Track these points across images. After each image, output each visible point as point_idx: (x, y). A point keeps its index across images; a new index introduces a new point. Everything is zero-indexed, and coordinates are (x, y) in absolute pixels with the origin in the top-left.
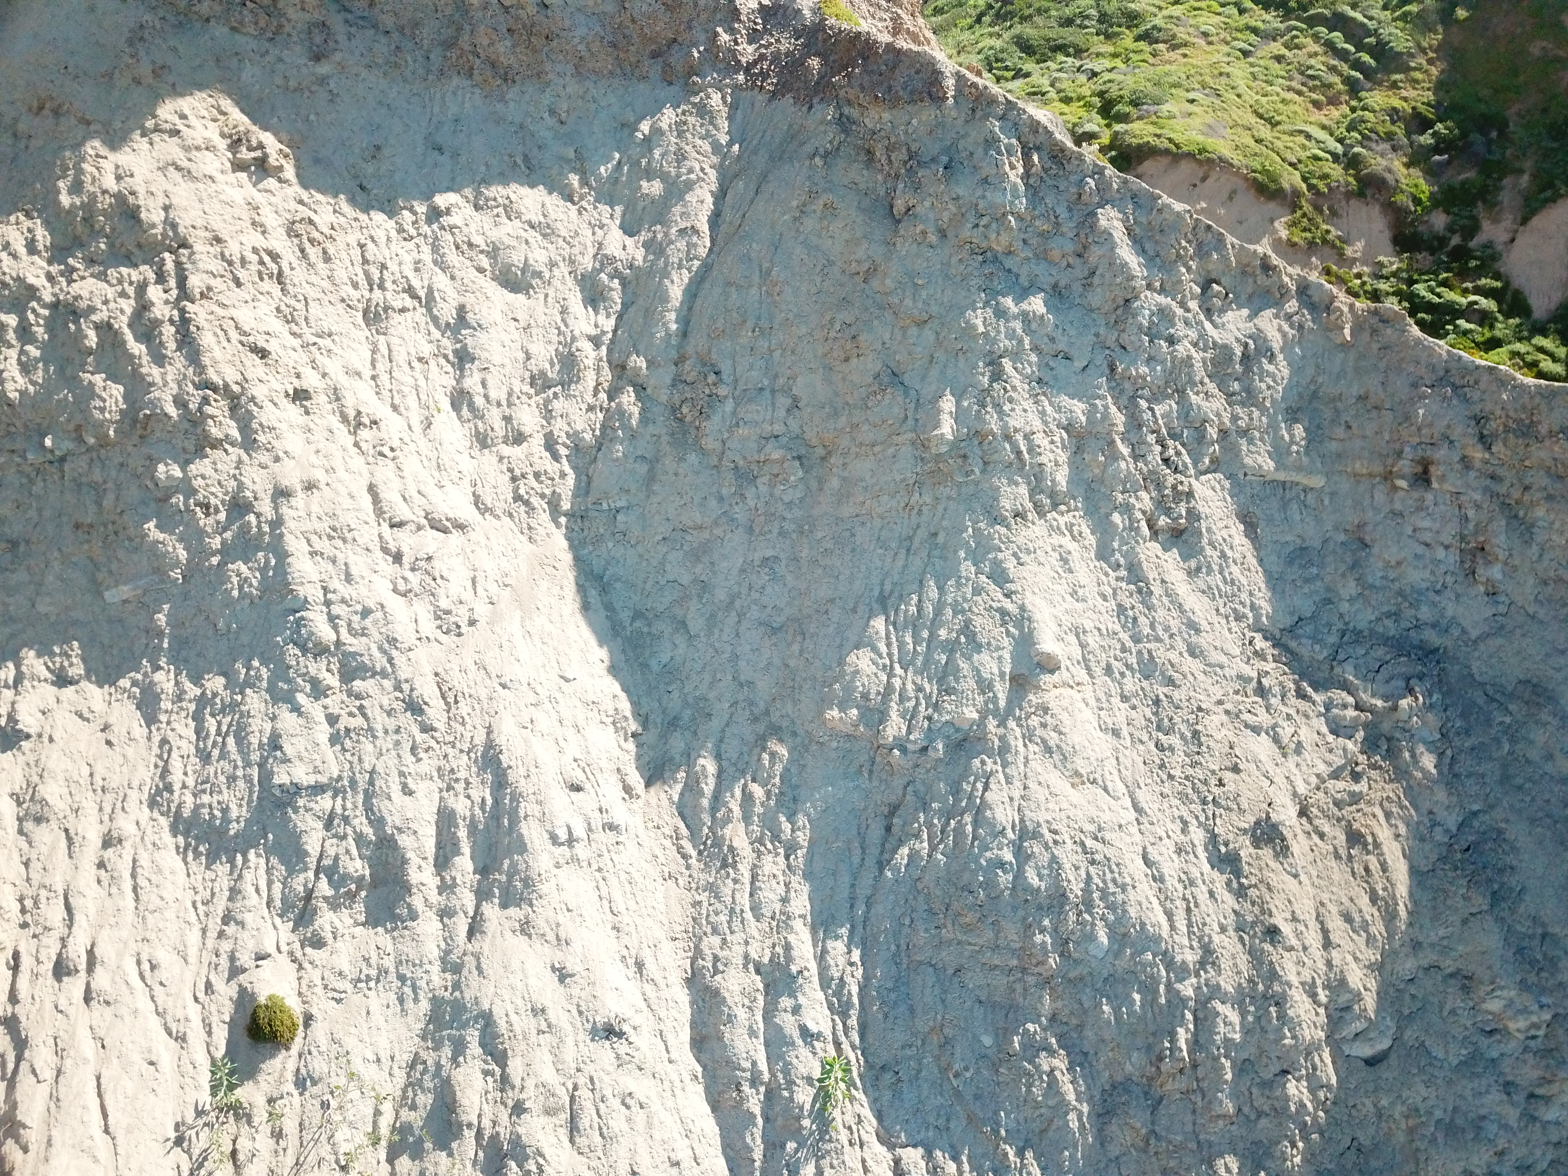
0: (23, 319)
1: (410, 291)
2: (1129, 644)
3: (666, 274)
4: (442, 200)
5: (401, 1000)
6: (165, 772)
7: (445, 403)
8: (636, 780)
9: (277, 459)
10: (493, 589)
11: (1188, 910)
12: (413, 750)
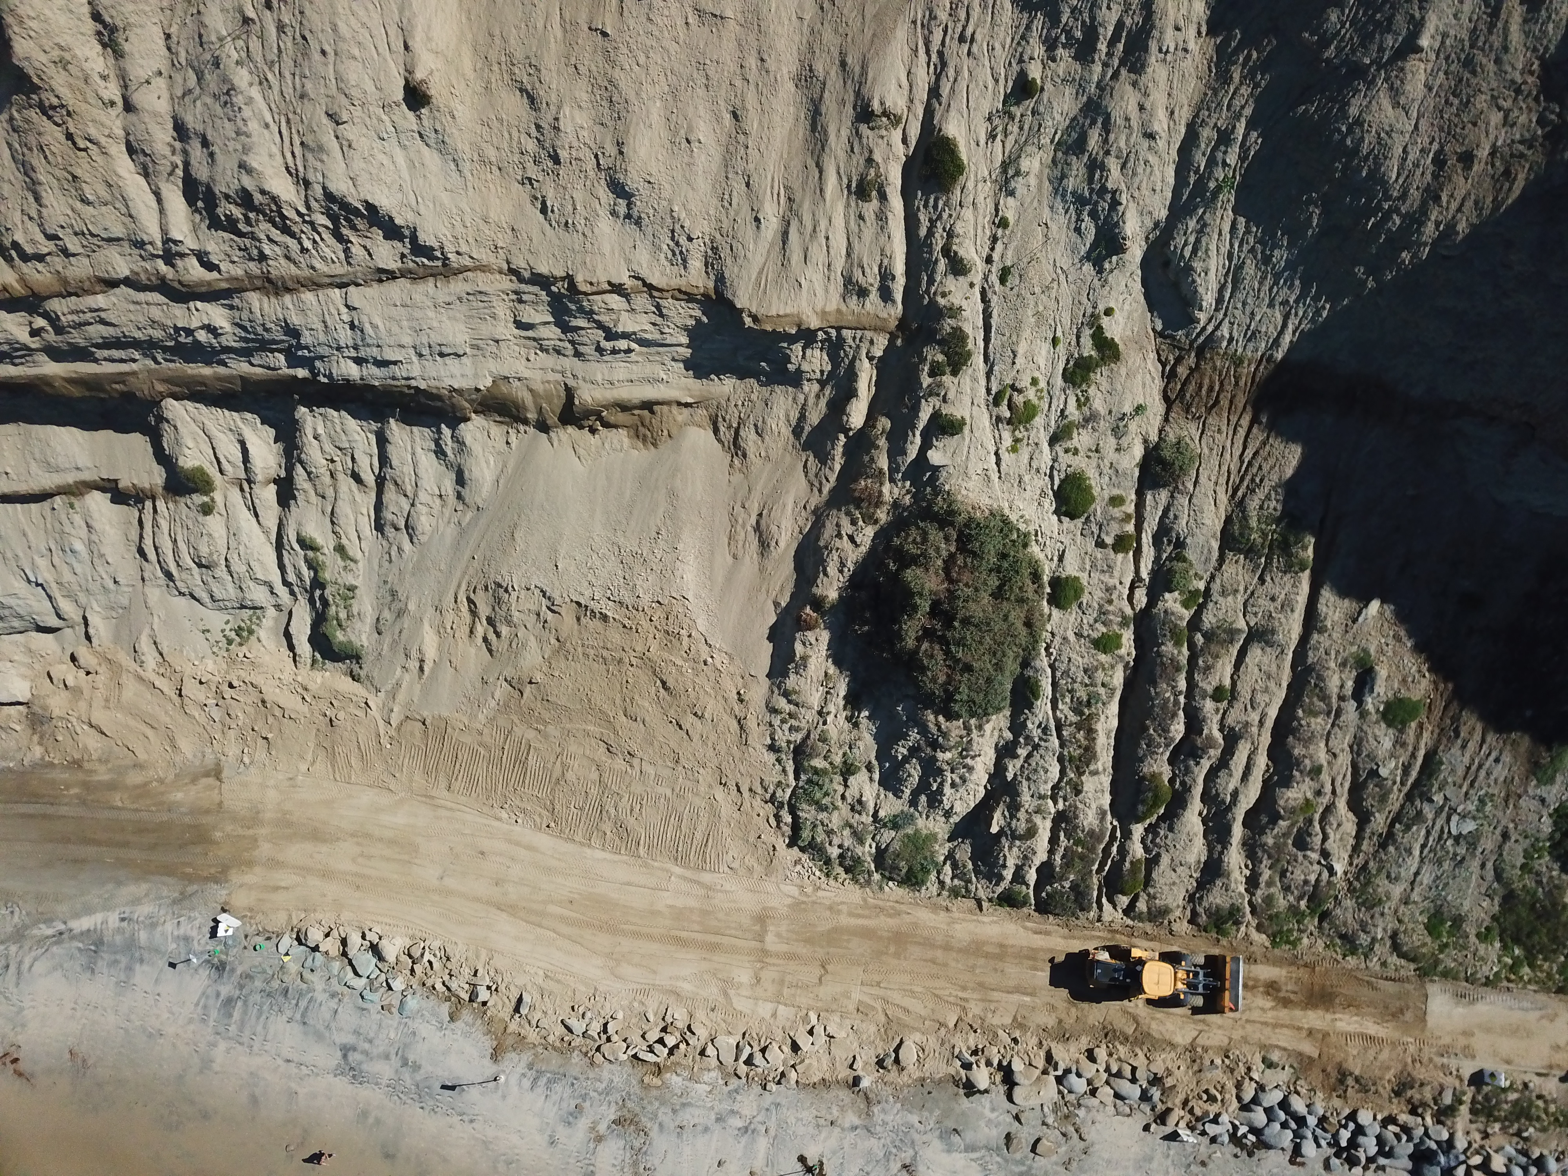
5: (1077, 93)
11: (1408, 176)
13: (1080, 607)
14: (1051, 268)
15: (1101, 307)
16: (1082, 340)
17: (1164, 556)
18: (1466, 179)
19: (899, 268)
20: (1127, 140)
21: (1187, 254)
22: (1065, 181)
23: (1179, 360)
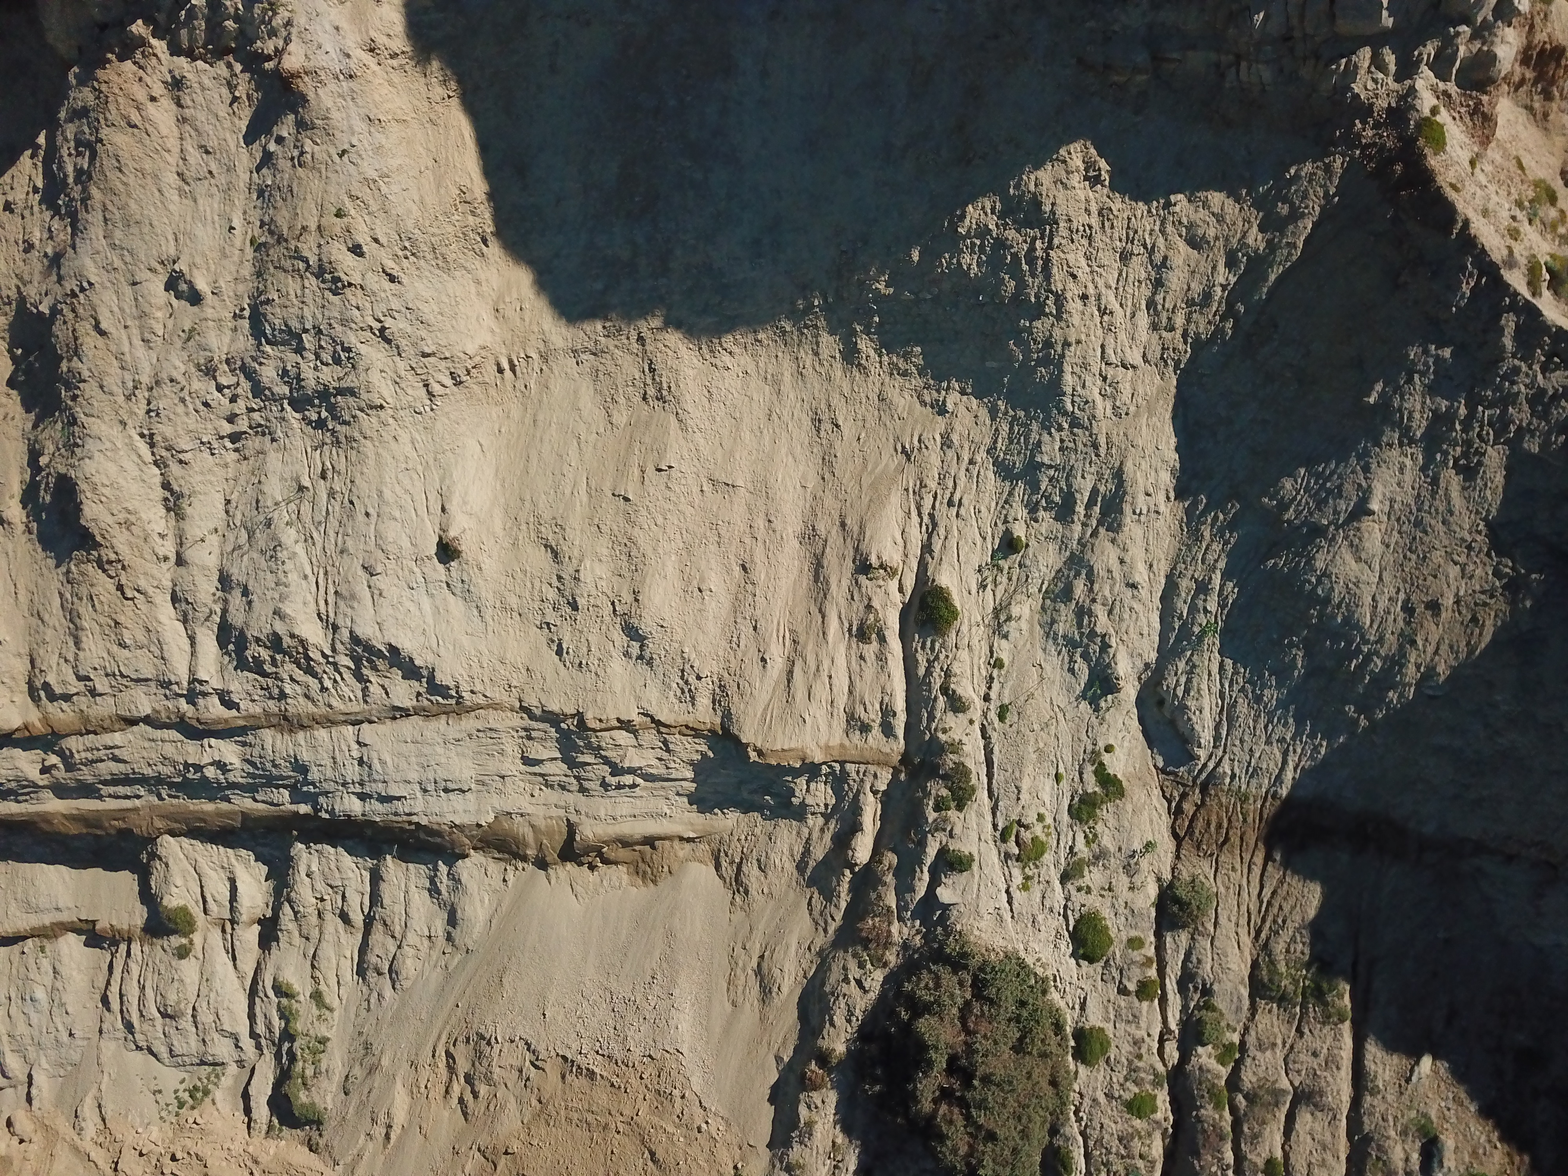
0: (983, 243)
1: (1145, 246)
2: (1414, 510)
3: (1272, 267)
4: (1173, 198)
5: (1060, 549)
6: (995, 442)
7: (1144, 307)
8: (1172, 495)
9: (1068, 327)
10: (1140, 400)
11: (1381, 622)
12: (1090, 463)
13: (1108, 1061)
14: (1048, 706)
15: (1101, 745)
16: (1085, 776)
17: (1192, 1004)
18: (1437, 625)
19: (900, 705)
20: (1111, 590)
21: (1180, 692)
22: (1055, 626)
23: (1184, 796)
